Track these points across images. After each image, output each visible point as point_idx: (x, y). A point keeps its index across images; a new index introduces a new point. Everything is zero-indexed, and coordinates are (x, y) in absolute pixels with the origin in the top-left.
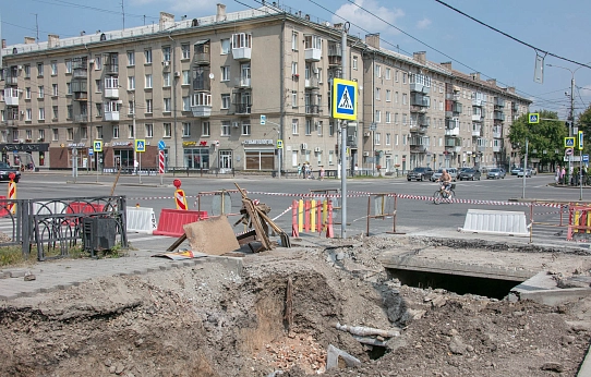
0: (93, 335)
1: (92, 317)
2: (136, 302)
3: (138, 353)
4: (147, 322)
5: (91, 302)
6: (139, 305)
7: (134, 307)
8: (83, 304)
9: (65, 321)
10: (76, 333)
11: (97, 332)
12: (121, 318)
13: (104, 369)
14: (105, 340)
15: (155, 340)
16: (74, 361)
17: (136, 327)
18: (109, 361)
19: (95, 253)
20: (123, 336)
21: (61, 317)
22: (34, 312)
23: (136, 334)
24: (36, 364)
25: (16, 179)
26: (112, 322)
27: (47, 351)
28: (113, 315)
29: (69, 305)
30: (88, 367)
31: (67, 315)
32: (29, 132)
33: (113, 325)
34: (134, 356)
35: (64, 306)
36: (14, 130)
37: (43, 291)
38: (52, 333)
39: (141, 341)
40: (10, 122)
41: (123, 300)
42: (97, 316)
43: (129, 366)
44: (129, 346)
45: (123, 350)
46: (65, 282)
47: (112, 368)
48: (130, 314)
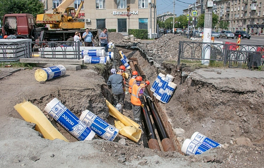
0: (233, 99)
1: (233, 92)
2: (254, 90)
3: (250, 111)
4: (257, 99)
5: (233, 86)
6: (255, 91)
7: (253, 92)
8: (230, 86)
9: (223, 91)
10: (226, 97)
11: (235, 98)
12: (245, 95)
13: (235, 113)
14: (238, 102)
15: (259, 108)
16: (223, 107)
17: (251, 100)
18: (237, 110)
19: (251, 67)
20: (245, 102)
21: (221, 90)
22: (213, 85)
23: (251, 103)
24: (210, 104)
25: (249, 38)
26: (241, 96)
27: (215, 100)
28: (242, 93)
29: (225, 85)
30: (228, 111)
31: (224, 89)
32: (258, 20)
33: (241, 97)
34: (248, 112)
35: (223, 86)
36: (253, 19)
37: (220, 78)
38: (217, 95)
39: (252, 106)
40: (252, 16)
41: (248, 88)
42: (235, 92)
43: (245, 115)
44: (247, 107)
45: (244, 108)
46: (230, 77)
47: (238, 114)
48: (250, 94)
